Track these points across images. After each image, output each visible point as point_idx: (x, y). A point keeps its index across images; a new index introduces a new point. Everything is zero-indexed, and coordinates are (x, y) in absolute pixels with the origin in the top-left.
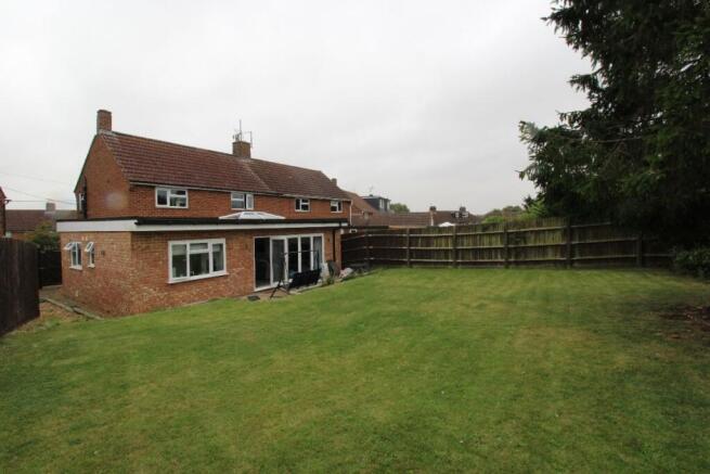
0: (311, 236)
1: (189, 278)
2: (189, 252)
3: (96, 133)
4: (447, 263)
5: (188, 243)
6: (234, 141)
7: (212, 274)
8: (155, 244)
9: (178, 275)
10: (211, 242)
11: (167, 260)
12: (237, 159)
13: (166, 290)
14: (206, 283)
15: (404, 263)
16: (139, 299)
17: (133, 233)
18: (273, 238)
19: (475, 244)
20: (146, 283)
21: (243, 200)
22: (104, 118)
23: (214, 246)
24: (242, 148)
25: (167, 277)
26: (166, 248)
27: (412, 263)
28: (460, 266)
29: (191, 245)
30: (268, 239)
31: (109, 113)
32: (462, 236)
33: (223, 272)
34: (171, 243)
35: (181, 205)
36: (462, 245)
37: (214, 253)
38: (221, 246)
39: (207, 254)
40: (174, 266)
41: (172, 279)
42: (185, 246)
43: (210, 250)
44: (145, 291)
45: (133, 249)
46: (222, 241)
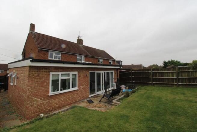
0: (110, 71)
1: (60, 92)
2: (60, 78)
3: (29, 32)
4: (174, 84)
5: (60, 73)
6: (77, 39)
7: (71, 89)
8: (42, 73)
9: (54, 91)
10: (71, 73)
11: (49, 83)
12: (78, 45)
13: (47, 99)
14: (68, 94)
15: (149, 84)
16: (31, 106)
17: (30, 67)
18: (96, 72)
19: (189, 75)
20: (36, 96)
21: (81, 58)
22: (32, 26)
23: (72, 75)
24: (80, 41)
25: (48, 92)
26: (49, 76)
27: (154, 84)
28: (181, 86)
29: (62, 74)
30: (95, 72)
31: (34, 25)
32: (182, 72)
33: (76, 88)
34: (51, 73)
35: (59, 59)
36: (182, 76)
37: (72, 79)
38: (76, 75)
39: (70, 79)
40: (52, 85)
41: (51, 93)
42: (59, 75)
43: (71, 77)
44: (35, 100)
45: (29, 76)
46: (76, 73)
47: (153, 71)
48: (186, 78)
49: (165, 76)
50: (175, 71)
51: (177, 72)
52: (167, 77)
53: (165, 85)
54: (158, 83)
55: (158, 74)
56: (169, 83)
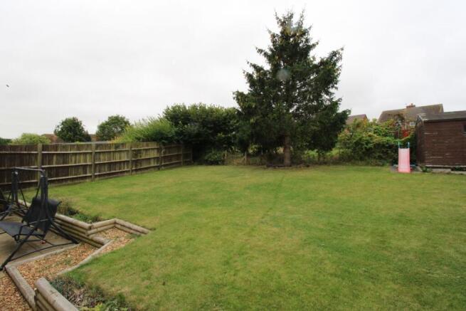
28: (98, 178)
32: (100, 153)
36: (99, 159)
47: (43, 150)
48: (104, 164)
49: (71, 161)
50: (90, 151)
51: (93, 154)
52: (75, 163)
53: (69, 182)
54: (55, 179)
55: (55, 158)
56: (79, 176)
